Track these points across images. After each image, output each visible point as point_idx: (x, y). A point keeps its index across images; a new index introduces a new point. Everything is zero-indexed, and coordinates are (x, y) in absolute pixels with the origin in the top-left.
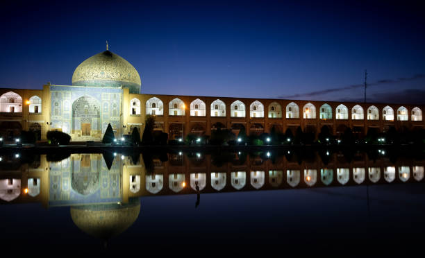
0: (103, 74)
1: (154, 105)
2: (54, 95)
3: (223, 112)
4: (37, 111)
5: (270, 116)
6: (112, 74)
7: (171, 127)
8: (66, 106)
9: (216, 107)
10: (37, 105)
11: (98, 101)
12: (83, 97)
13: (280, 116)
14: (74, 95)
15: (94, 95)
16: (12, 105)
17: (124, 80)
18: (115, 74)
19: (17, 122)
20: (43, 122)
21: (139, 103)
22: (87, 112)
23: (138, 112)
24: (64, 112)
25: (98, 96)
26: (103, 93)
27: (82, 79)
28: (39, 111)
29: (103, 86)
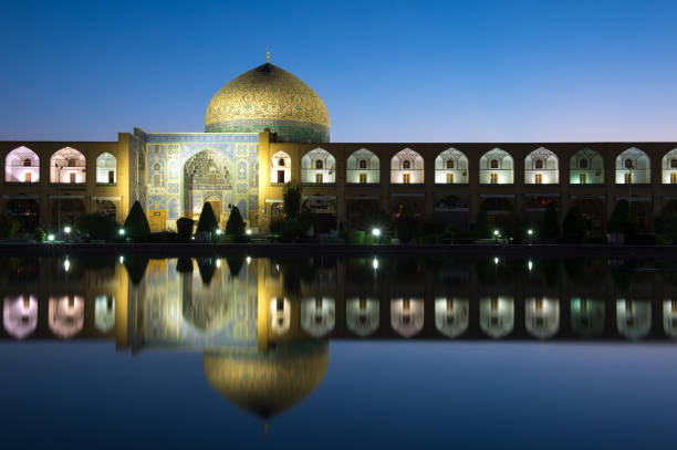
0: (247, 107)
1: (319, 165)
2: (153, 150)
3: (464, 175)
4: (111, 180)
5: (576, 181)
6: (265, 107)
7: (352, 206)
8: (174, 171)
9: (450, 164)
10: (111, 169)
11: (228, 159)
12: (203, 153)
13: (601, 180)
14: (186, 148)
15: (222, 148)
16: (72, 170)
17: (288, 118)
18: (270, 107)
19: (78, 200)
20: (119, 198)
21: (288, 161)
22: (213, 180)
23: (288, 178)
24: (170, 181)
25: (229, 149)
26: (237, 144)
27: (215, 120)
28: (115, 180)
29: (248, 130)
